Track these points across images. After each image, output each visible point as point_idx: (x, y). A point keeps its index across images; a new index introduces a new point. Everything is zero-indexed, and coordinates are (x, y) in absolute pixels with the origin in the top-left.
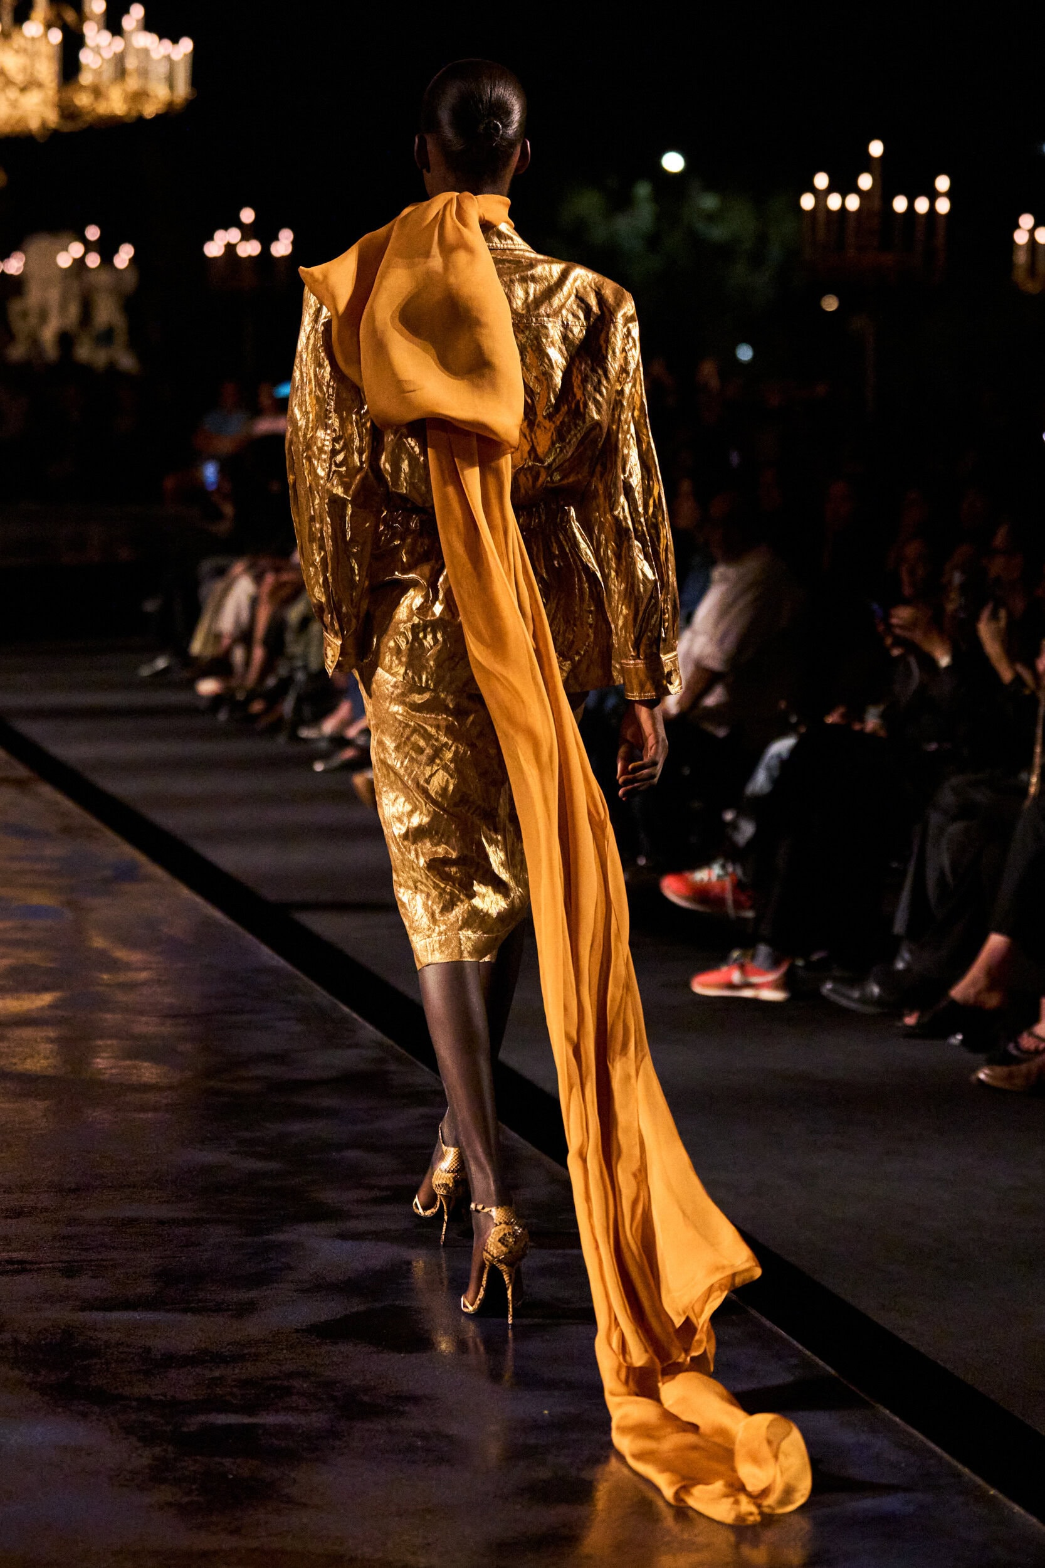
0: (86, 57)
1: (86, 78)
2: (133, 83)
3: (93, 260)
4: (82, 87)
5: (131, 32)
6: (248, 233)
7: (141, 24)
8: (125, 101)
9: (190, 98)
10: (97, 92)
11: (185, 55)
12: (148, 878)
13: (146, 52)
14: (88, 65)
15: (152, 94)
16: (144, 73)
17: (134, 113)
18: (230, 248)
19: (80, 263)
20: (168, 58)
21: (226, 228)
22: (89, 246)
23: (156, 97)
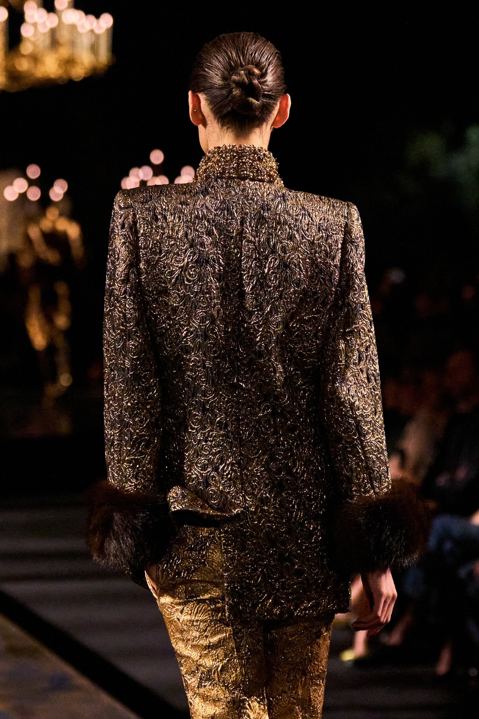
0: (26, 31)
1: (26, 48)
2: (64, 52)
3: (34, 194)
4: (23, 56)
5: (62, 11)
6: (157, 171)
7: (72, 4)
8: (59, 66)
9: (110, 64)
10: (35, 58)
11: (107, 30)
12: (78, 688)
13: (73, 27)
14: (28, 39)
15: (79, 61)
16: (73, 43)
17: (65, 76)
18: (143, 183)
19: (23, 196)
20: (92, 31)
21: (140, 166)
22: (31, 183)
23: (82, 64)
